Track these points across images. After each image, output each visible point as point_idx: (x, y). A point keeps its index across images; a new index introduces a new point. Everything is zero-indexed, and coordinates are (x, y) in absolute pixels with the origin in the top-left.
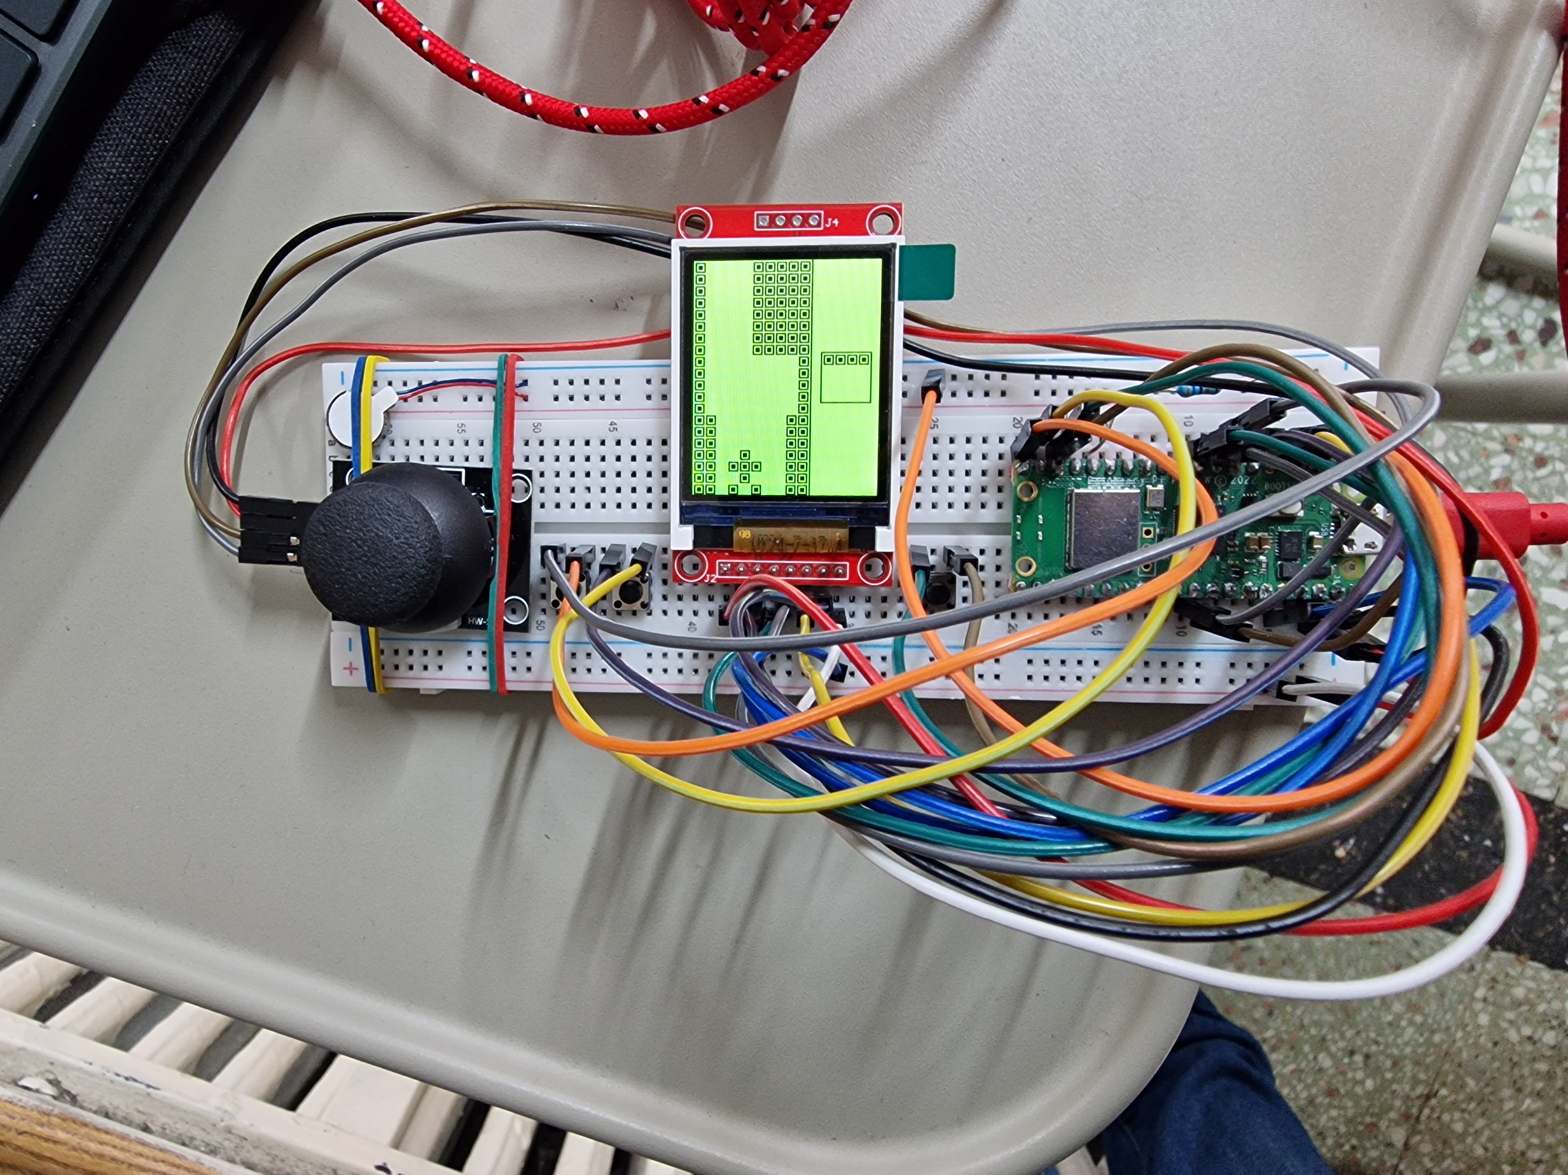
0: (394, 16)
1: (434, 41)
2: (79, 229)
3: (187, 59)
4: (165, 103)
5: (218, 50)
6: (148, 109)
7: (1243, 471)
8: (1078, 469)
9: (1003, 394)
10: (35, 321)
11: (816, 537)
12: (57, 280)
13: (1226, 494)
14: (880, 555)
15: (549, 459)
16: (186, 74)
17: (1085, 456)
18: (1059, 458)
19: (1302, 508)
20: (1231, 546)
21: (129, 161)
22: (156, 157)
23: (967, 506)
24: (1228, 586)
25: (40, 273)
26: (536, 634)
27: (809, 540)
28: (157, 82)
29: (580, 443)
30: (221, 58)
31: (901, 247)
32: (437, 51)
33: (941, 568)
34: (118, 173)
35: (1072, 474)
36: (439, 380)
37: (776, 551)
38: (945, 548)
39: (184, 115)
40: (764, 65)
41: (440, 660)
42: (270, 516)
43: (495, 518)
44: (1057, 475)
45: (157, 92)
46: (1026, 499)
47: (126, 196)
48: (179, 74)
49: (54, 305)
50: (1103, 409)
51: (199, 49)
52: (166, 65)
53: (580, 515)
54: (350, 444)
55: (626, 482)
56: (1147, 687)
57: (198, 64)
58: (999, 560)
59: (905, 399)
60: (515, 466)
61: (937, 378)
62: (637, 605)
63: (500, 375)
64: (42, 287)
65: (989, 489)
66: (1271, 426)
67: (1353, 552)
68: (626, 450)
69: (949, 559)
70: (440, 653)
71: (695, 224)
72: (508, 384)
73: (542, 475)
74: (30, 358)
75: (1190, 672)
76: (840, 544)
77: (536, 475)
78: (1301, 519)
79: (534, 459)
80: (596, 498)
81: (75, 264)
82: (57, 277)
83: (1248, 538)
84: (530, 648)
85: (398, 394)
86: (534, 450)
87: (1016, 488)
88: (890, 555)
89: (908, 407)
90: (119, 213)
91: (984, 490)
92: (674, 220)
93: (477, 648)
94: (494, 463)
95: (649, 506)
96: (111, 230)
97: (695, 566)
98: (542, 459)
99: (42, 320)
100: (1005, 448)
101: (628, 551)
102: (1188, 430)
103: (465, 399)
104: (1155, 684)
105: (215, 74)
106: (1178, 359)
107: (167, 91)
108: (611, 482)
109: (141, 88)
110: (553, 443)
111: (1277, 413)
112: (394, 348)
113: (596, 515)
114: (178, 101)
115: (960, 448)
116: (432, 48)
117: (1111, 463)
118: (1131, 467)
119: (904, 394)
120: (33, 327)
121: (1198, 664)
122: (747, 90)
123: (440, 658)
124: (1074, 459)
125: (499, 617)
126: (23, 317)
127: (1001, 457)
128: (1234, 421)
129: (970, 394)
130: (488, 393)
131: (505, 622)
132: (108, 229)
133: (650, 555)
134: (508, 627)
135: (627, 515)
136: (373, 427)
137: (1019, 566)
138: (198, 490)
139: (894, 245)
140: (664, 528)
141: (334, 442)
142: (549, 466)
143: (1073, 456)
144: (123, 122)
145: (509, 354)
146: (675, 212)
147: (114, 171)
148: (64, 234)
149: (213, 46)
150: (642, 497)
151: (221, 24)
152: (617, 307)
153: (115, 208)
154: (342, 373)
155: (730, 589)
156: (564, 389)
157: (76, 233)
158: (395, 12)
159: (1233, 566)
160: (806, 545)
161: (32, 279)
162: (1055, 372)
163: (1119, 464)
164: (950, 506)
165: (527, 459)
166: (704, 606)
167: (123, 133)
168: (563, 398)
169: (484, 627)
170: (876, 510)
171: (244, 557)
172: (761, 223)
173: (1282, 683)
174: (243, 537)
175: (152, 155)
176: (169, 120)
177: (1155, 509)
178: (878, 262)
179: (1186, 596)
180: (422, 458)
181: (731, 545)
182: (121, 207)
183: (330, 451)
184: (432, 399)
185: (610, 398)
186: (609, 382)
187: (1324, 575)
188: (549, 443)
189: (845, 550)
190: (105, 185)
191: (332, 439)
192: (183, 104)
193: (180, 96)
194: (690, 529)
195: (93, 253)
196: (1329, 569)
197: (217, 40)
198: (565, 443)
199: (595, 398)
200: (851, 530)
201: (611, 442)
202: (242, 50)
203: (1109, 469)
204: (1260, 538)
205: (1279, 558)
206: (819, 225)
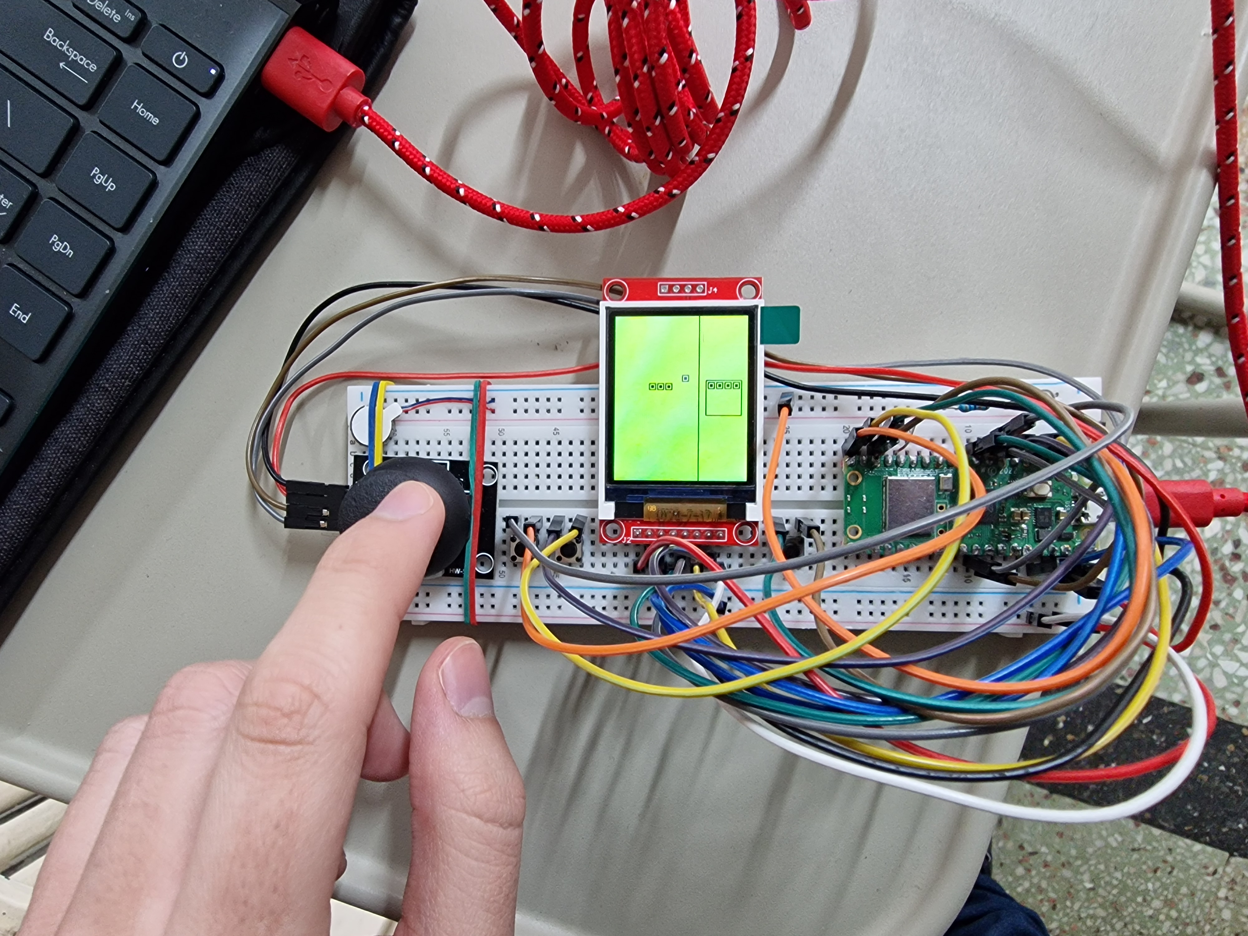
0: (407, 151)
1: (433, 168)
2: (175, 291)
3: (258, 176)
4: (241, 205)
5: (279, 170)
6: (229, 210)
7: (1008, 464)
8: (890, 462)
9: (836, 409)
10: (140, 355)
11: (704, 511)
12: (158, 327)
13: (996, 480)
14: (749, 524)
15: (510, 454)
16: (257, 186)
17: (895, 453)
18: (877, 455)
19: (1051, 491)
20: (1001, 518)
21: (214, 245)
22: (233, 242)
23: (811, 488)
24: (1000, 546)
25: (146, 322)
26: (498, 581)
27: (699, 513)
28: (236, 191)
29: (532, 443)
30: (281, 176)
31: (762, 308)
32: (435, 175)
33: (793, 533)
34: (205, 253)
35: (886, 466)
36: (431, 398)
37: (674, 520)
38: (796, 519)
39: (254, 214)
40: (663, 186)
41: (427, 600)
42: (308, 495)
43: (471, 496)
44: (876, 467)
45: (236, 198)
46: (853, 484)
47: (210, 269)
48: (251, 187)
49: (154, 344)
50: (907, 421)
51: (266, 169)
52: (243, 180)
53: (532, 494)
54: (367, 443)
55: (565, 471)
56: (944, 620)
57: (265, 179)
58: (835, 527)
59: (766, 413)
60: (485, 460)
61: (788, 398)
62: (573, 559)
63: (475, 395)
64: (147, 332)
65: (826, 477)
66: (1026, 433)
67: (1088, 522)
68: (565, 448)
69: (799, 526)
70: (428, 594)
71: (616, 291)
72: (481, 401)
73: (504, 465)
74: (135, 380)
75: (975, 609)
76: (720, 515)
77: (500, 466)
78: (1050, 498)
79: (499, 454)
80: (543, 482)
81: (171, 316)
82: (158, 324)
83: (1013, 512)
84: (494, 591)
85: (402, 408)
86: (499, 448)
87: (846, 475)
88: (756, 523)
89: (768, 418)
90: (204, 280)
91: (823, 477)
92: (601, 288)
93: (455, 591)
94: (471, 456)
95: (582, 488)
96: (198, 292)
97: (615, 532)
98: (504, 454)
99: (145, 354)
100: (838, 447)
101: (567, 520)
102: (969, 435)
103: (450, 412)
104: (950, 617)
105: (277, 186)
106: (957, 386)
107: (243, 198)
108: (554, 471)
109: (225, 196)
110: (512, 443)
111: (1030, 424)
112: (398, 376)
113: (543, 494)
114: (250, 204)
115: (806, 447)
116: (432, 172)
117: (913, 458)
118: (928, 461)
119: (765, 409)
120: (138, 359)
121: (981, 603)
122: (651, 203)
123: (428, 598)
124: (887, 455)
125: (472, 568)
126: (132, 352)
127: (835, 454)
128: (1000, 429)
129: (812, 409)
130: (466, 407)
131: (477, 572)
132: (195, 291)
133: (583, 524)
134: (479, 576)
135: (566, 494)
136: (384, 431)
137: (850, 531)
138: (255, 474)
139: (757, 306)
140: (594, 504)
141: (355, 441)
142: (510, 459)
143: (886, 453)
144: (211, 219)
145: (482, 380)
146: (601, 283)
147: (203, 252)
148: (165, 294)
149: (276, 167)
150: (576, 482)
151: (282, 153)
152: (556, 348)
154: (362, 393)
155: (642, 548)
156: (521, 405)
157: (173, 294)
158: (407, 149)
159: (1004, 532)
160: (696, 516)
161: (140, 326)
162: (872, 394)
163: (919, 459)
164: (799, 488)
165: (494, 454)
166: (621, 560)
167: (211, 225)
168: (521, 411)
169: (461, 575)
170: (746, 492)
171: (288, 524)
172: (663, 291)
173: (1041, 616)
174: (288, 510)
176: (243, 217)
177: (946, 490)
178: (746, 318)
179: (970, 554)
180: (418, 453)
181: (642, 517)
182: (206, 276)
183: (351, 448)
184: (425, 412)
185: (554, 411)
186: (554, 400)
187: (1068, 538)
188: (510, 443)
189: (724, 520)
190: (195, 261)
191: (353, 440)
192: (254, 206)
193: (252, 201)
194: (612, 504)
195: (184, 308)
196: (1072, 535)
197: (279, 163)
198: (521, 443)
199: (543, 411)
200: (729, 506)
201: (554, 443)
202: (296, 170)
203: (912, 462)
204: (1022, 512)
205: (1035, 526)
206: (703, 292)
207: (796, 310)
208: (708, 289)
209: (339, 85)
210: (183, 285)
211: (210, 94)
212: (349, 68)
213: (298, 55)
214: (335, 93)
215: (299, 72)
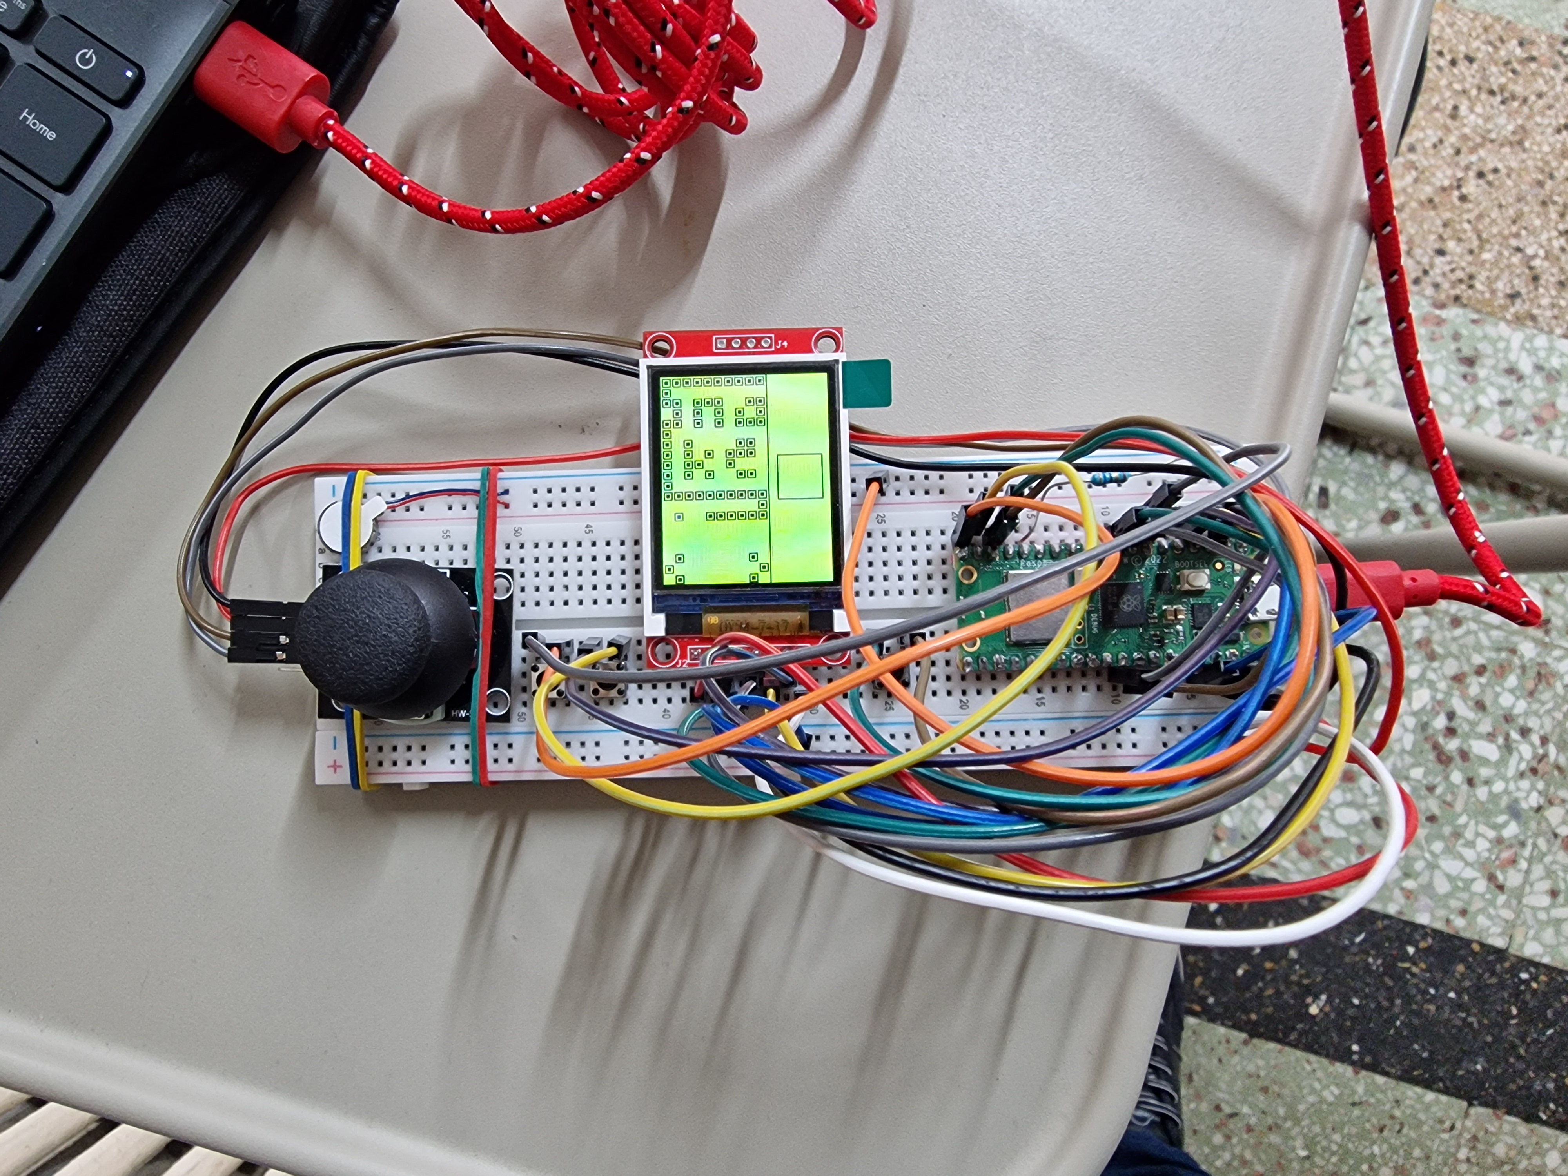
2: (78, 359)
3: (191, 212)
4: (168, 249)
5: (220, 206)
6: (152, 255)
7: (1156, 549)
8: (1011, 554)
9: (942, 492)
10: (29, 443)
11: (779, 621)
12: (54, 405)
13: (1142, 572)
14: (838, 635)
15: (529, 560)
16: (189, 225)
17: (1016, 543)
18: (994, 545)
20: (1151, 617)
21: (131, 300)
22: (157, 297)
23: (915, 592)
24: (1152, 653)
25: (37, 399)
26: (516, 726)
27: (775, 627)
28: (161, 231)
29: (558, 545)
30: (223, 213)
31: (844, 363)
34: (119, 310)
35: (1006, 559)
36: (425, 491)
39: (186, 261)
41: (423, 755)
42: (261, 617)
43: (478, 615)
44: (994, 559)
45: (162, 240)
46: (966, 582)
47: (126, 330)
48: (183, 226)
49: (49, 428)
51: (203, 204)
52: (171, 217)
53: (559, 611)
54: (340, 550)
55: (602, 580)
57: (201, 217)
59: (856, 498)
60: (496, 566)
62: (614, 693)
63: (483, 485)
64: (39, 412)
65: (934, 577)
68: (601, 550)
70: (424, 747)
71: (661, 347)
72: (490, 493)
73: (523, 575)
74: (21, 477)
75: (1127, 737)
76: (801, 627)
77: (517, 575)
79: (515, 560)
80: (573, 595)
81: (72, 391)
82: (54, 402)
83: (1165, 610)
84: (511, 739)
85: (387, 503)
87: (958, 573)
89: (856, 505)
90: (118, 346)
91: (930, 577)
92: (641, 345)
93: (460, 741)
94: (478, 563)
95: (624, 601)
96: (109, 361)
97: (668, 656)
98: (522, 561)
99: (36, 442)
100: (947, 539)
101: (605, 642)
102: (1106, 516)
103: (450, 508)
105: (217, 226)
107: (171, 240)
108: (587, 580)
109: (146, 237)
110: (532, 546)
112: (379, 465)
113: (574, 611)
114: (180, 248)
115: (907, 540)
117: (1040, 547)
118: (1057, 550)
119: (855, 494)
120: (26, 448)
121: (1133, 730)
123: (423, 753)
124: (1008, 546)
125: (482, 709)
126: (18, 439)
127: (943, 547)
129: (912, 493)
130: (472, 502)
131: (487, 713)
132: (106, 360)
133: (625, 648)
134: (490, 718)
135: (603, 610)
136: (362, 533)
138: (189, 595)
139: (837, 362)
140: (638, 621)
141: (325, 548)
142: (529, 567)
143: (1006, 542)
144: (127, 266)
145: (491, 468)
147: (116, 308)
148: (64, 363)
149: (216, 202)
150: (617, 594)
151: (224, 184)
152: (583, 430)
153: (114, 341)
154: (333, 487)
156: (543, 497)
159: (1155, 635)
160: (770, 629)
161: (29, 405)
163: (1048, 549)
164: (901, 593)
165: (508, 560)
166: (677, 693)
167: (127, 275)
168: (543, 505)
169: (467, 719)
170: (831, 594)
171: (233, 657)
174: (233, 638)
175: (152, 295)
176: (171, 265)
178: (824, 376)
179: (1115, 665)
181: (701, 633)
182: (121, 341)
183: (319, 557)
184: (419, 509)
185: (585, 504)
186: (585, 490)
187: (1234, 642)
188: (529, 546)
189: (806, 632)
190: (106, 320)
191: (323, 547)
192: (185, 251)
193: (183, 244)
194: (662, 617)
195: (90, 381)
196: (1238, 636)
197: (220, 197)
198: (543, 545)
199: (571, 505)
200: (811, 613)
201: (587, 544)
202: (242, 207)
203: (1038, 552)
204: (1176, 610)
205: (1194, 627)
206: (770, 346)
207: (886, 364)
208: (777, 343)
209: (295, 91)
210: (89, 351)
211: (124, 102)
212: (309, 72)
213: (242, 55)
214: (289, 101)
215: (243, 75)
